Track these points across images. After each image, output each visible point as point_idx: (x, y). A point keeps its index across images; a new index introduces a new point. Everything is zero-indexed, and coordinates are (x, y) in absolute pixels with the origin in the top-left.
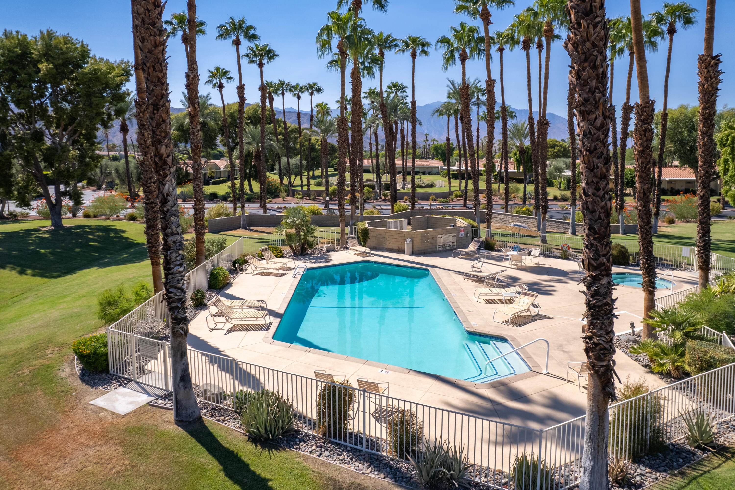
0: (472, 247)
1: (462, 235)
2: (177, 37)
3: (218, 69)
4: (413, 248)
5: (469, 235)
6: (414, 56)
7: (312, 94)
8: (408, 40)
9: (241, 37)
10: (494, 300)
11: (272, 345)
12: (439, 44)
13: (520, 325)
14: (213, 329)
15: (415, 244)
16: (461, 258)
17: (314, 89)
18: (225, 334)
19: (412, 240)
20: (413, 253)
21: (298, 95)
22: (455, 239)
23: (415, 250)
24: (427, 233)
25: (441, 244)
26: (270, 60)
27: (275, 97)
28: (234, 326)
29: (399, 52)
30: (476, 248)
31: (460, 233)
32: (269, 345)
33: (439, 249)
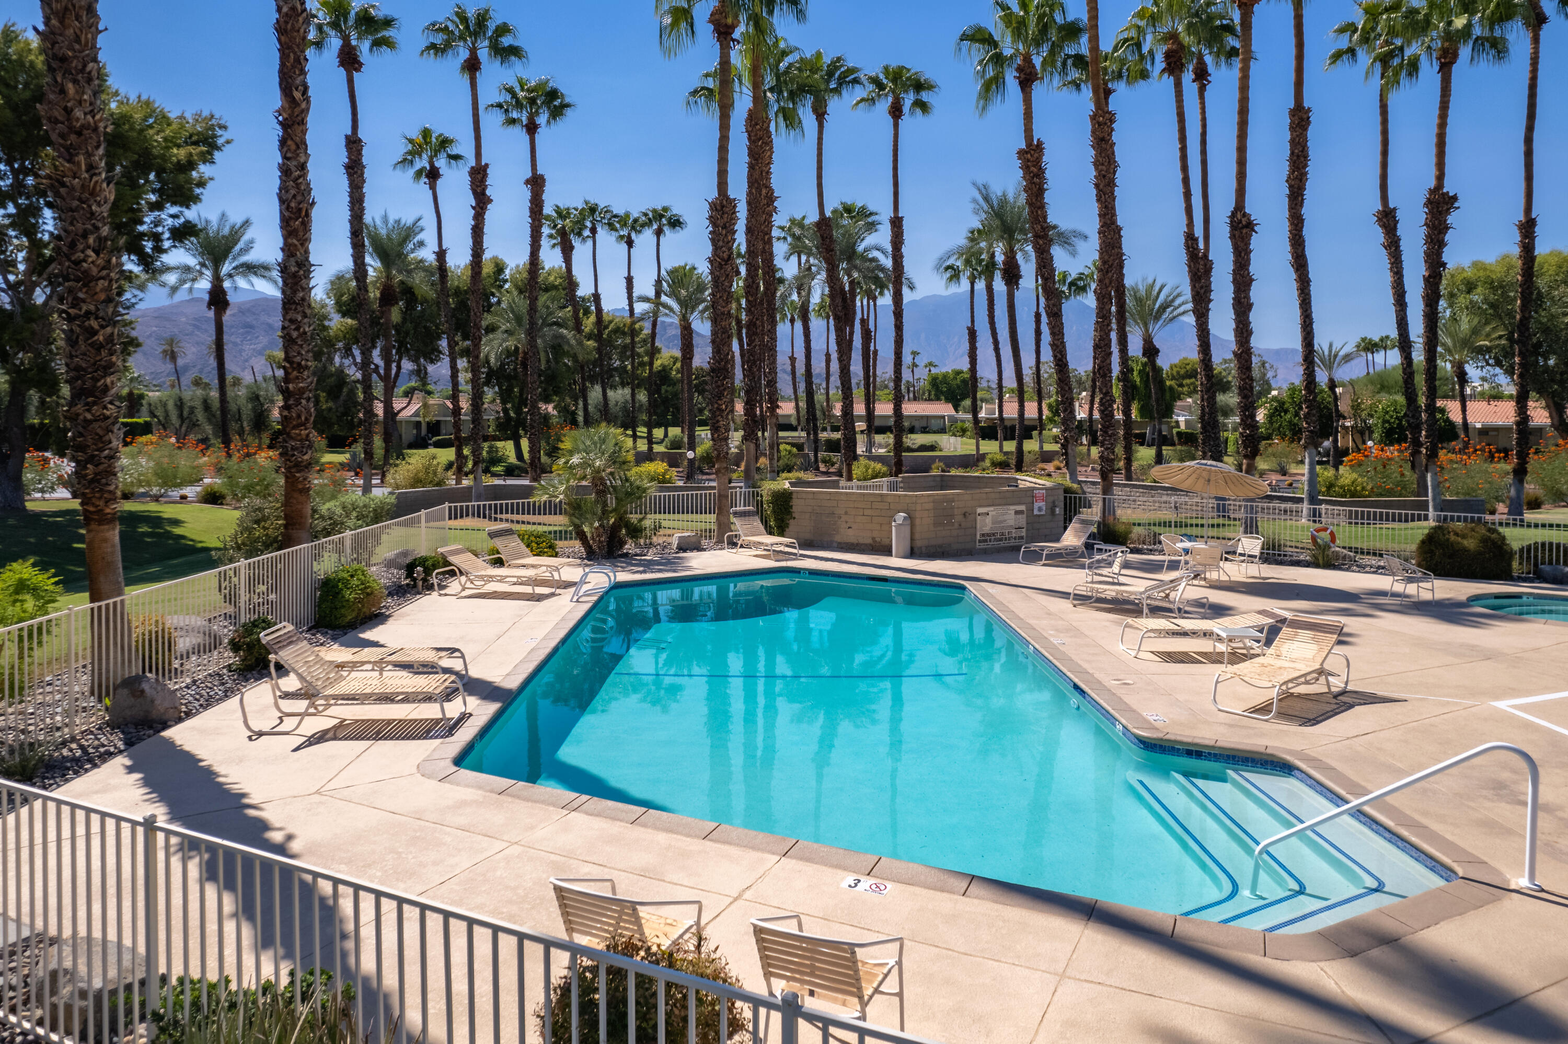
0: (1071, 538)
1: (1040, 509)
2: (326, 52)
3: (426, 133)
4: (912, 539)
5: (1057, 510)
6: (896, 112)
7: (659, 233)
8: (881, 76)
9: (483, 54)
10: (1186, 653)
11: (446, 786)
12: (966, 43)
13: (1314, 721)
14: (261, 734)
15: (918, 529)
16: (1044, 565)
17: (664, 221)
18: (296, 749)
19: (911, 518)
20: (913, 554)
21: (629, 236)
22: (1022, 521)
23: (918, 543)
24: (950, 500)
25: (987, 530)
26: (554, 118)
27: (576, 242)
28: (341, 725)
29: (862, 105)
30: (1083, 540)
31: (1036, 505)
32: (434, 783)
33: (983, 546)
